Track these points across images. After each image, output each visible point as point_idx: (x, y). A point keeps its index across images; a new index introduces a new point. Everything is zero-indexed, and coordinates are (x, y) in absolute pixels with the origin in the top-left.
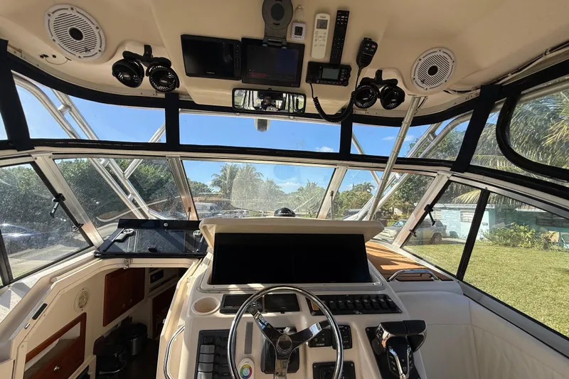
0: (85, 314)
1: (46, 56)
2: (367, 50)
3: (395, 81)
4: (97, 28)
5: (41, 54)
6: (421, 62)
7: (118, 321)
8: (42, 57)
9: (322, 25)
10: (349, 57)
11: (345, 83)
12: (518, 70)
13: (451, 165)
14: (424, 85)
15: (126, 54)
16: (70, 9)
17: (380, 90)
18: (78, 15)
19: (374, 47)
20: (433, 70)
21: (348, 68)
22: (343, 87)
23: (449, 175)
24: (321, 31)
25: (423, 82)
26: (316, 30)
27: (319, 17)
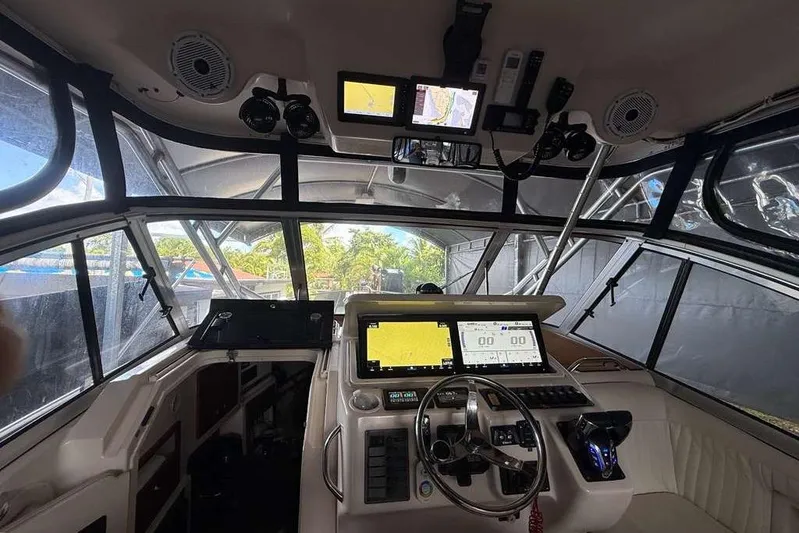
0: (179, 422)
1: (146, 90)
2: (561, 93)
3: (584, 126)
4: (227, 59)
5: (140, 87)
6: (618, 106)
7: (207, 436)
8: (141, 91)
9: (513, 63)
10: (537, 100)
11: (531, 132)
12: (733, 117)
13: (644, 229)
14: (619, 133)
15: (257, 91)
16: (198, 37)
17: (566, 136)
18: (207, 43)
19: (570, 89)
20: (632, 115)
21: (536, 114)
22: (527, 136)
23: (641, 241)
24: (512, 71)
25: (619, 128)
26: (504, 69)
27: (510, 55)
